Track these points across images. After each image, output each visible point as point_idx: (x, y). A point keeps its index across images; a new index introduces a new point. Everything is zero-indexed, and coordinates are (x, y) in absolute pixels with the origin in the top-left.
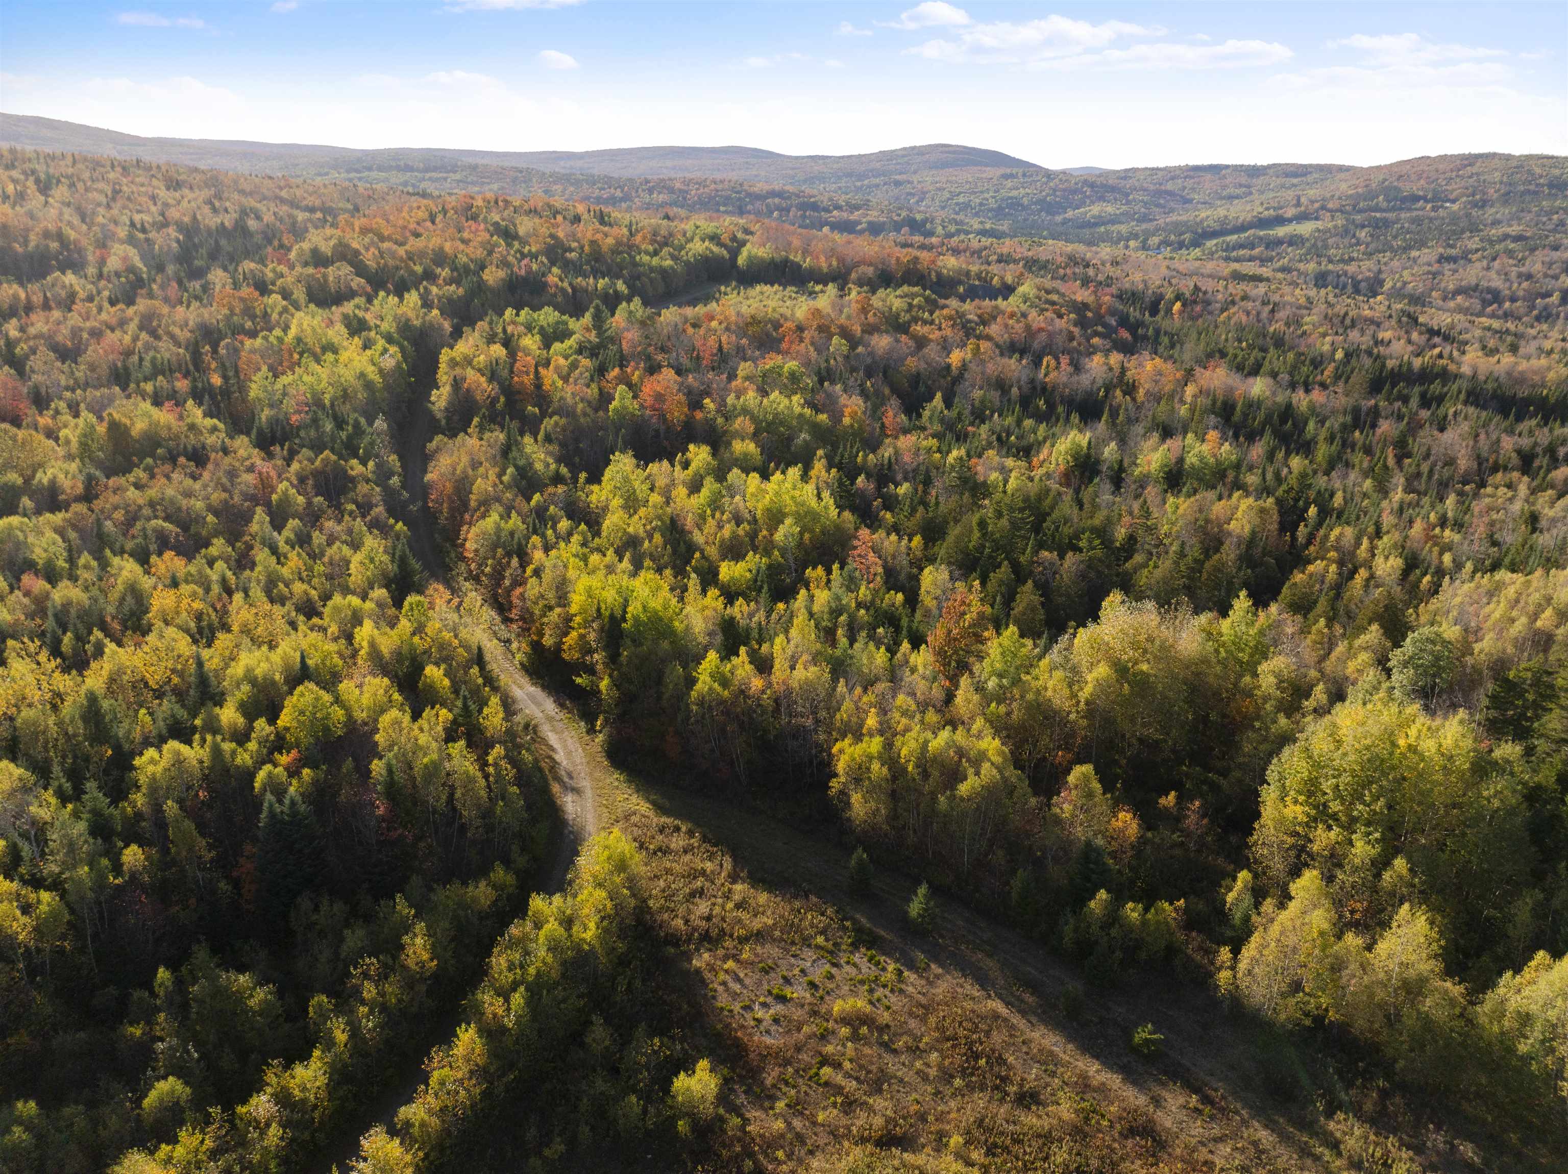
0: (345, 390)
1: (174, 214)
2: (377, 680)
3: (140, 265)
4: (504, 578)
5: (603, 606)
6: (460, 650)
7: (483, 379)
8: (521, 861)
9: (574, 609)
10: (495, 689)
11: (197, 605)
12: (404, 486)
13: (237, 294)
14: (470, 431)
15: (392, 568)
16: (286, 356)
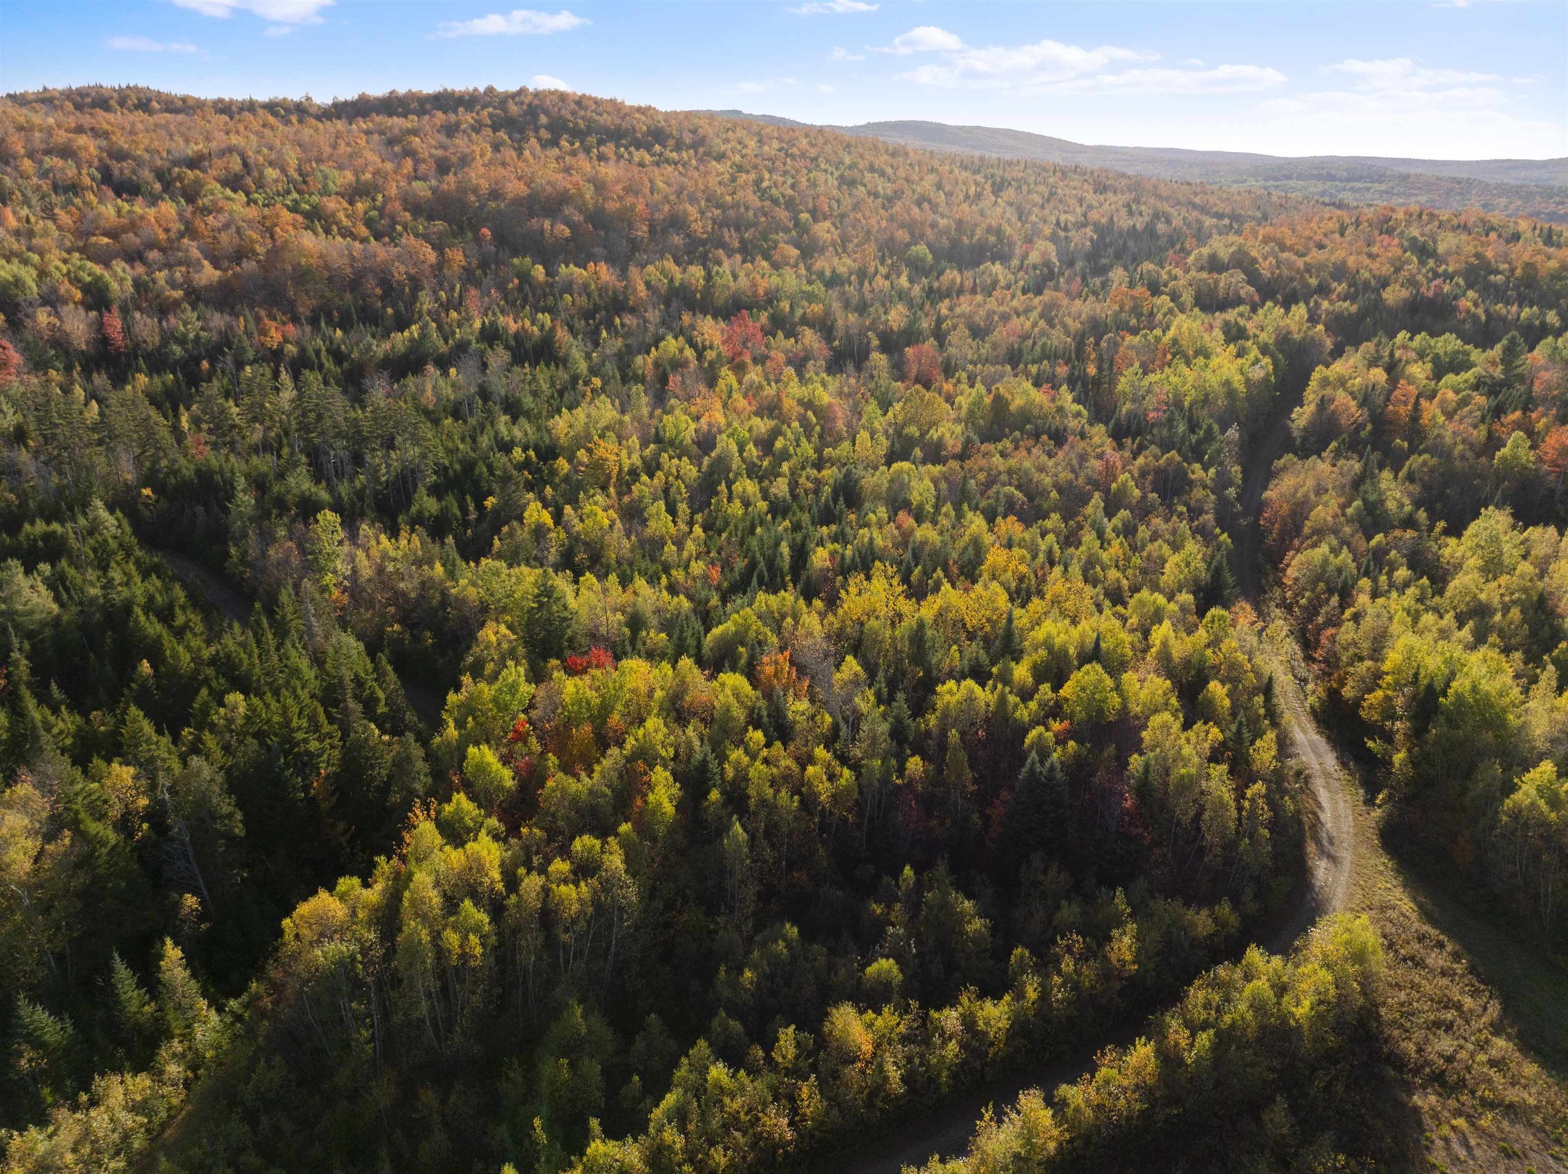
0: (1207, 395)
1: (1094, 215)
2: (1159, 681)
3: (1055, 260)
4: (1318, 614)
5: (1422, 673)
6: (1251, 675)
7: (1353, 403)
8: (1252, 907)
9: (1387, 666)
10: (1275, 724)
11: (1023, 569)
12: (1239, 498)
13: (1130, 292)
14: (1324, 454)
15: (1205, 576)
16: (1160, 355)
